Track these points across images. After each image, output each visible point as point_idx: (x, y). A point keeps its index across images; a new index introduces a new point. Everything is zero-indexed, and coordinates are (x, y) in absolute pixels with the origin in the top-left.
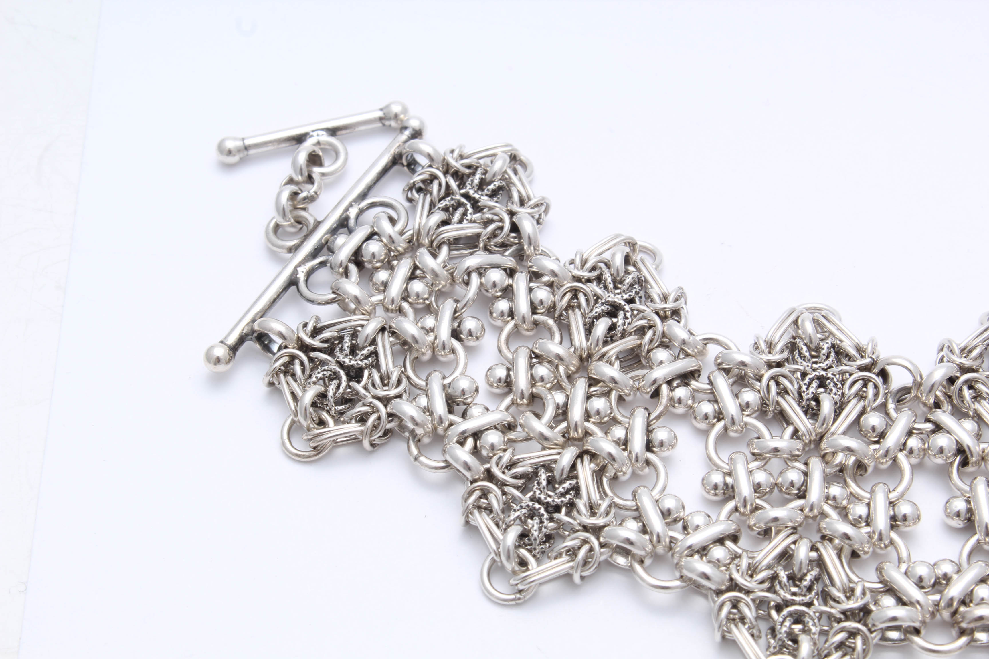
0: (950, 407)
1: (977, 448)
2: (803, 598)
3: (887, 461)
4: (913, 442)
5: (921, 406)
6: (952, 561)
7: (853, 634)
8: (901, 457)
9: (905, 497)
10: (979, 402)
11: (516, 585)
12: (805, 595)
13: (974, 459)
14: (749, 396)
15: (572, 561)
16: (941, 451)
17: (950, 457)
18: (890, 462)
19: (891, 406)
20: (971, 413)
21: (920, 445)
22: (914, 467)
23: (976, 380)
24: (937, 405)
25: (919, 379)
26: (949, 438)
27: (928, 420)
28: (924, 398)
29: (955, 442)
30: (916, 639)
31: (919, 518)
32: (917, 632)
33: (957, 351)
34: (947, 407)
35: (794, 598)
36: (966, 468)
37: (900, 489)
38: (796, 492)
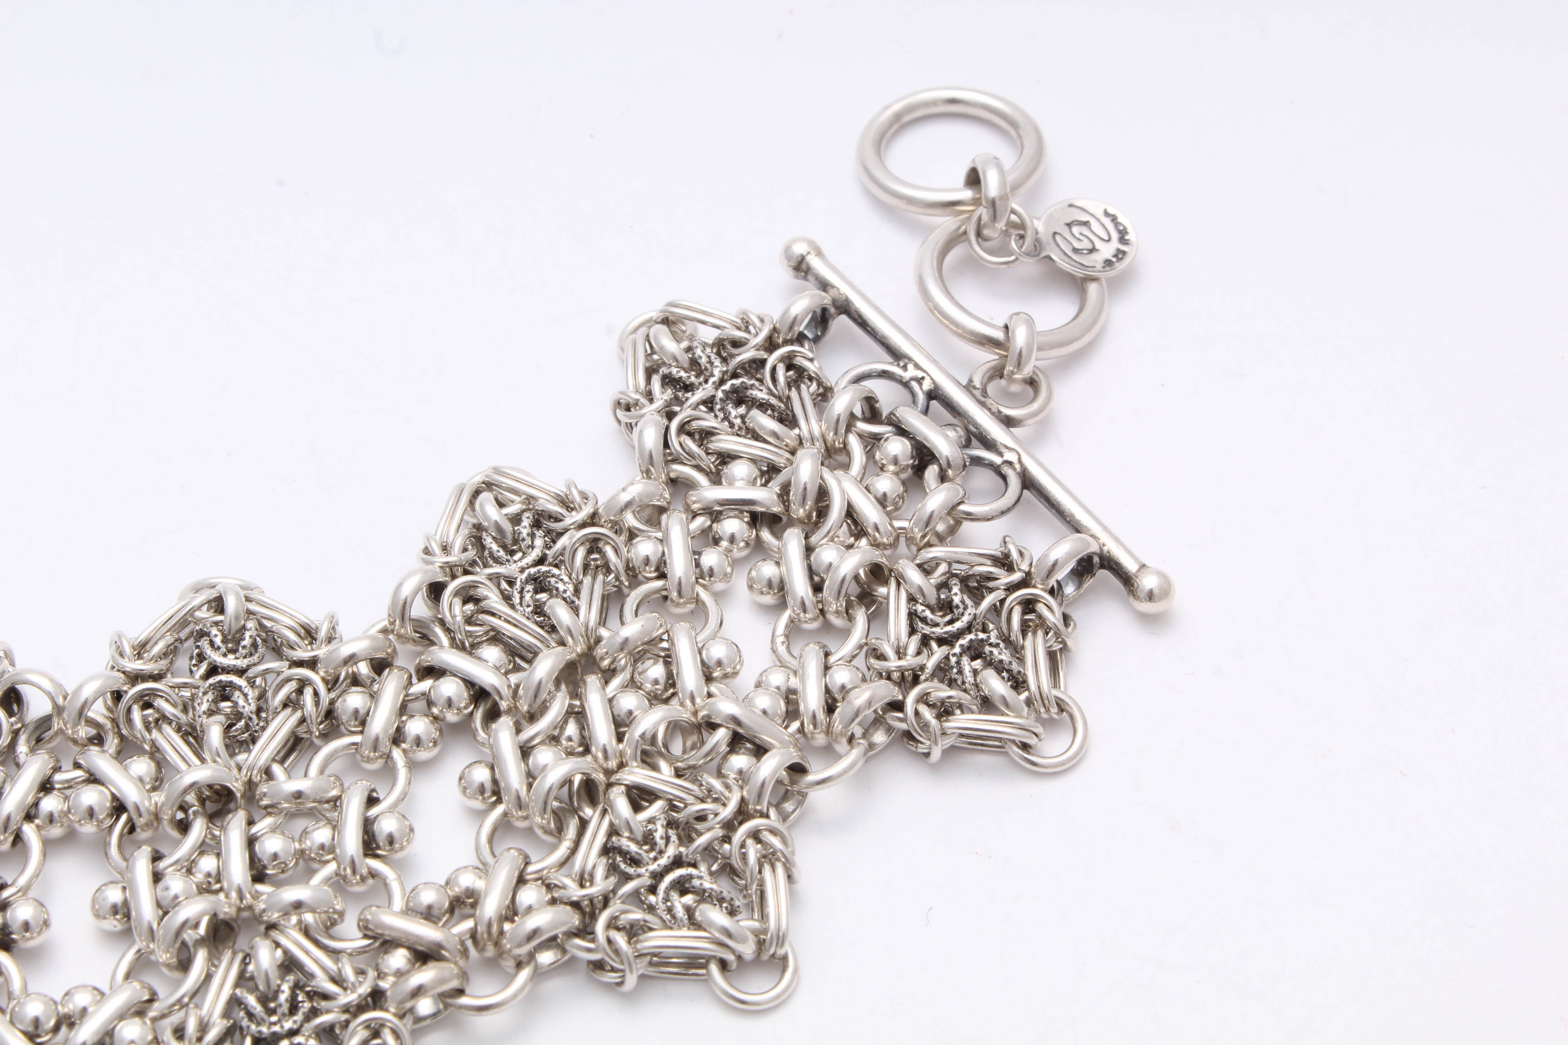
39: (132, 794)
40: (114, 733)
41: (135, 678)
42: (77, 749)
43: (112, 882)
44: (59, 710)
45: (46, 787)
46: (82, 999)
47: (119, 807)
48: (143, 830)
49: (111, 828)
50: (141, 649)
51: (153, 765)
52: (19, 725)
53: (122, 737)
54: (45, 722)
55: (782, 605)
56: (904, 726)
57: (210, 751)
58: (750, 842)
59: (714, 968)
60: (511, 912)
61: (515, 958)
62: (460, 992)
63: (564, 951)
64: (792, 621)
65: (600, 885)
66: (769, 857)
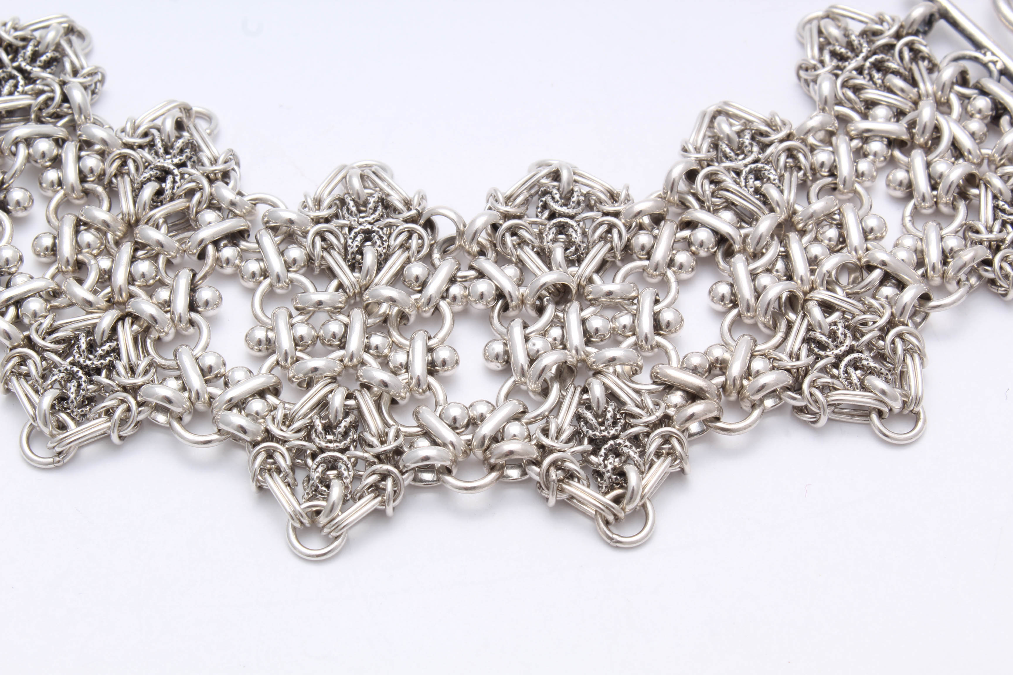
0: (494, 255)
1: (517, 293)
2: (338, 444)
3: (429, 309)
4: (455, 290)
5: (466, 254)
6: (488, 402)
7: (384, 476)
8: (443, 305)
9: (445, 343)
10: (522, 249)
11: (54, 447)
12: (340, 442)
13: (514, 304)
14: (295, 252)
15: (110, 421)
16: (482, 296)
17: (490, 301)
18: (432, 310)
19: (436, 256)
20: (514, 260)
21: (462, 292)
22: (455, 315)
23: (518, 227)
24: (482, 253)
25: (462, 228)
26: (489, 284)
27: (471, 268)
28: (467, 247)
29: (494, 287)
30: (448, 478)
31: (457, 362)
32: (449, 471)
33: (501, 199)
34: (491, 255)
35: (329, 445)
36: (507, 312)
37: (441, 335)
38: (338, 343)
39: (508, 287)
40: (492, 250)
41: (507, 216)
42: (470, 258)
43: (495, 340)
44: (461, 233)
45: (453, 280)
46: (482, 409)
47: (500, 295)
48: (513, 310)
49: (493, 308)
50: (508, 199)
51: (518, 270)
52: (433, 242)
53: (497, 252)
54: (451, 241)
55: (910, 196)
56: (991, 276)
57: (556, 263)
58: (898, 340)
59: (874, 417)
60: (748, 373)
61: (751, 401)
62: (717, 419)
63: (780, 399)
64: (915, 207)
65: (805, 360)
66: (910, 351)
